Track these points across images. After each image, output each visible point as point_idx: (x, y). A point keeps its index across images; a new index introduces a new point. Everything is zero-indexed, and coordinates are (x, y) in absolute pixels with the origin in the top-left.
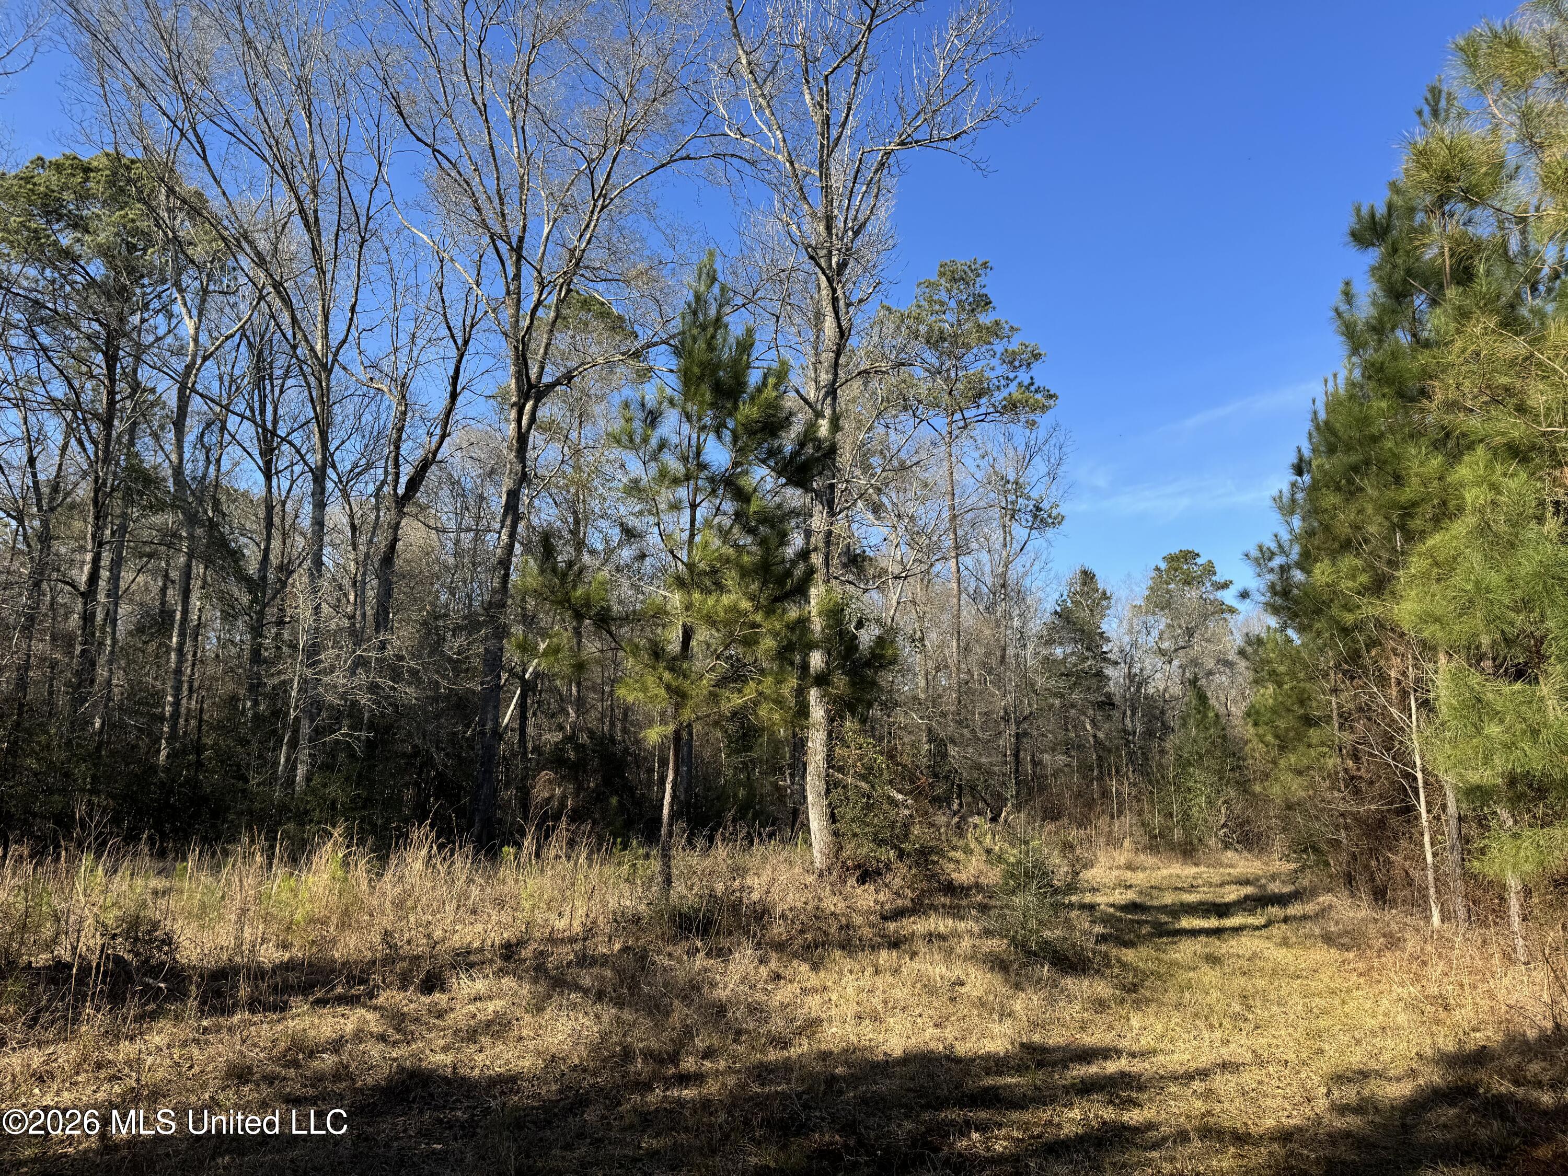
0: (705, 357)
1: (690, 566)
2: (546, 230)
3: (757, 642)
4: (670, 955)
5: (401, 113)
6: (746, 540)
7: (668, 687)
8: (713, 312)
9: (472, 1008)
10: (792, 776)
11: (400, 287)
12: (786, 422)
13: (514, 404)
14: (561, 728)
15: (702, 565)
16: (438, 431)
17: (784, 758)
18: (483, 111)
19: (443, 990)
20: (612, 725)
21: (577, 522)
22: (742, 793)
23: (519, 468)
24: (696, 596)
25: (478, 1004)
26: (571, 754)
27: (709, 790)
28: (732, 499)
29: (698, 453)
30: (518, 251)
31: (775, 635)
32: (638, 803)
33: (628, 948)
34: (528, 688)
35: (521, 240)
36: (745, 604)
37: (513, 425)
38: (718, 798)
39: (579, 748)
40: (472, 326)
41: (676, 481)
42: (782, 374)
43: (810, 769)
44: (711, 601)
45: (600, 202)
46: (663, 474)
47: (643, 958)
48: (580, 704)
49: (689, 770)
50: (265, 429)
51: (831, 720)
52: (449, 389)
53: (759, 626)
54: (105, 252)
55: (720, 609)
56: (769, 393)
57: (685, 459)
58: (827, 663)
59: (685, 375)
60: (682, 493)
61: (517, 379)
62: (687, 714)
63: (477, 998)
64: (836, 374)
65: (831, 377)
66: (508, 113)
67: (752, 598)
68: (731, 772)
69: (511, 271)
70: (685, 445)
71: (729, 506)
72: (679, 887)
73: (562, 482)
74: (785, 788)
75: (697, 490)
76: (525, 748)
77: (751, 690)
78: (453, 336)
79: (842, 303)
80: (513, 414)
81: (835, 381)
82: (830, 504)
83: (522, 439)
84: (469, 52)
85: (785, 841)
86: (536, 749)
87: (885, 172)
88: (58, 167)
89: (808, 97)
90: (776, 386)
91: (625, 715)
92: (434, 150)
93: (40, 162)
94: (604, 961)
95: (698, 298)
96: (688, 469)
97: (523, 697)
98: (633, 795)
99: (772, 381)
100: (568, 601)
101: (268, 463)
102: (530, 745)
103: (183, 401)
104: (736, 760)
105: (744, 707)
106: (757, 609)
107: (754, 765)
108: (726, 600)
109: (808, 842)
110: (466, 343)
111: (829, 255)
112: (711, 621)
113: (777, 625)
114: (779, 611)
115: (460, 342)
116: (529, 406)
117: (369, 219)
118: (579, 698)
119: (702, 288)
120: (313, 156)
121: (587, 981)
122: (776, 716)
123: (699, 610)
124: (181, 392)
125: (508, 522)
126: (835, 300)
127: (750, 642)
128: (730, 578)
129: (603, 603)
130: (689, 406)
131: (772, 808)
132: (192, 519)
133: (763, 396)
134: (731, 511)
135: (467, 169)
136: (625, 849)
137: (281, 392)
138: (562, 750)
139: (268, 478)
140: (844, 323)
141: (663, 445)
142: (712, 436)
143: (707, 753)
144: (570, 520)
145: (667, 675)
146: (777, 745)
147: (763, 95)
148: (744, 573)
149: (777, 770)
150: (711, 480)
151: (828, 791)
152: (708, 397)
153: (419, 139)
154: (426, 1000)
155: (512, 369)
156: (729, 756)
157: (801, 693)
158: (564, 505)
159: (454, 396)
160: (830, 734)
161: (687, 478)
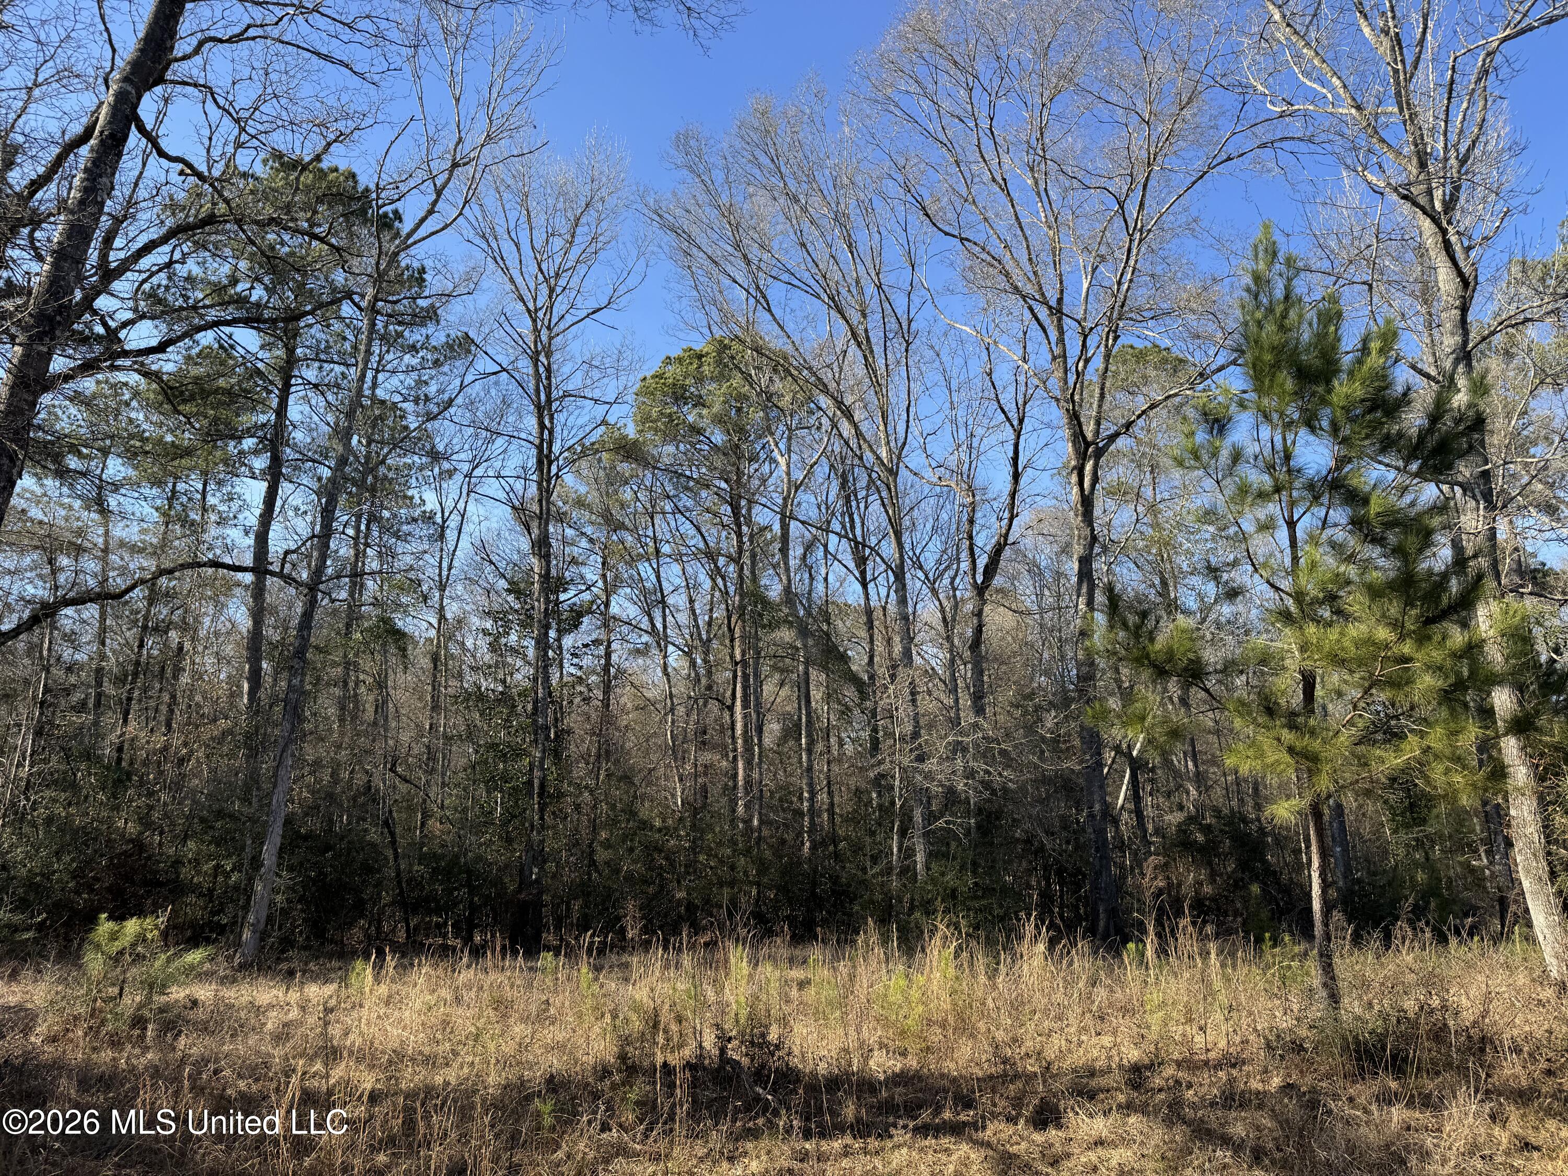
0: (1277, 339)
1: (1299, 596)
2: (1085, 285)
3: (1409, 682)
4: (1351, 1099)
5: (927, 215)
6: (1373, 552)
7: (1291, 750)
8: (1279, 293)
9: (1092, 1156)
10: (1489, 853)
11: (954, 386)
12: (1405, 399)
13: (1074, 468)
14: (1181, 807)
15: (1314, 593)
16: (1006, 515)
17: (1473, 831)
18: (1004, 187)
19: (1059, 1126)
20: (1241, 800)
21: (1164, 583)
22: (1420, 876)
23: (1088, 532)
24: (1311, 629)
25: (1100, 1151)
26: (1200, 837)
27: (1375, 874)
28: (1341, 505)
29: (1288, 457)
30: (1058, 312)
31: (1438, 669)
32: (1286, 890)
33: (1289, 1086)
34: (1137, 765)
35: (1060, 301)
36: (1383, 633)
37: (1076, 490)
38: (1390, 884)
39: (1207, 829)
40: (1025, 403)
41: (1262, 496)
42: (1389, 337)
43: (1518, 845)
44: (1333, 634)
45: (1137, 236)
46: (1243, 490)
47: (1313, 1104)
48: (1200, 779)
49: (1345, 850)
50: (857, 543)
51: (1542, 779)
52: (1011, 470)
53: (1408, 660)
54: (719, 420)
55: (1347, 643)
56: (1374, 360)
57: (1270, 468)
58: (1520, 703)
59: (1254, 366)
60: (1273, 508)
61: (1074, 442)
62: (1324, 783)
63: (1100, 1143)
64: (1466, 333)
65: (1458, 339)
66: (1030, 182)
67: (1396, 625)
68: (1401, 852)
69: (1053, 334)
70: (1267, 451)
71: (1339, 515)
72: (1352, 1006)
73: (1141, 544)
74: (1482, 869)
75: (1292, 504)
76: (1145, 831)
77: (1411, 748)
78: (1008, 419)
79: (1458, 248)
80: (1074, 478)
81: (1465, 342)
82: (1487, 496)
83: (1087, 502)
84: (981, 134)
85: (1496, 939)
86: (1158, 831)
87: (1492, 77)
88: (680, 360)
89: (1367, 31)
90: (1381, 351)
91: (1256, 789)
92: (962, 239)
93: (668, 360)
94: (1259, 1101)
95: (1257, 278)
96: (1276, 480)
97: (1134, 776)
98: (1278, 882)
99: (1375, 345)
100: (1147, 656)
101: (863, 573)
102: (1150, 828)
103: (785, 527)
104: (1403, 836)
105: (1406, 770)
106: (1402, 638)
107: (1433, 843)
108: (1356, 630)
109: (1530, 939)
110: (1021, 421)
111: (1430, 192)
112: (1337, 660)
113: (1437, 655)
114: (1437, 638)
115: (1015, 423)
116: (1089, 467)
117: (910, 322)
118: (1198, 774)
119: (1262, 266)
120: (858, 282)
121: (1238, 1130)
122: (1458, 779)
123: (1319, 648)
124: (782, 521)
125: (1084, 590)
126: (1447, 246)
127: (1399, 683)
128: (1355, 601)
129: (1191, 656)
130: (1266, 401)
131: (1466, 894)
132: (804, 632)
133: (1365, 368)
134: (1344, 521)
135: (998, 249)
136: (1274, 946)
137: (866, 508)
138: (1185, 832)
139: (865, 585)
140: (1466, 270)
141: (1237, 456)
142: (1303, 432)
143: (1366, 830)
144: (1157, 581)
145: (1288, 736)
146: (1460, 817)
147: (1308, 44)
148: (1375, 592)
149: (1466, 846)
150: (1310, 486)
151: (1553, 875)
152: (1290, 385)
153: (947, 234)
154: (1038, 1137)
155: (1067, 433)
156: (1395, 831)
157: (1487, 746)
158: (1148, 568)
159: (1016, 476)
160: (1541, 798)
161: (1278, 490)
